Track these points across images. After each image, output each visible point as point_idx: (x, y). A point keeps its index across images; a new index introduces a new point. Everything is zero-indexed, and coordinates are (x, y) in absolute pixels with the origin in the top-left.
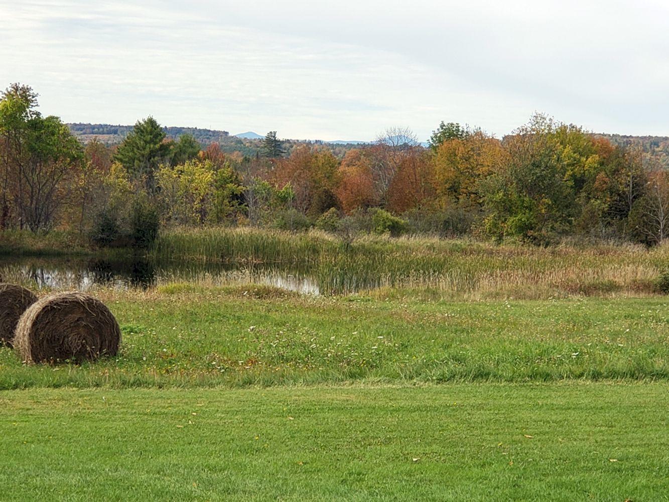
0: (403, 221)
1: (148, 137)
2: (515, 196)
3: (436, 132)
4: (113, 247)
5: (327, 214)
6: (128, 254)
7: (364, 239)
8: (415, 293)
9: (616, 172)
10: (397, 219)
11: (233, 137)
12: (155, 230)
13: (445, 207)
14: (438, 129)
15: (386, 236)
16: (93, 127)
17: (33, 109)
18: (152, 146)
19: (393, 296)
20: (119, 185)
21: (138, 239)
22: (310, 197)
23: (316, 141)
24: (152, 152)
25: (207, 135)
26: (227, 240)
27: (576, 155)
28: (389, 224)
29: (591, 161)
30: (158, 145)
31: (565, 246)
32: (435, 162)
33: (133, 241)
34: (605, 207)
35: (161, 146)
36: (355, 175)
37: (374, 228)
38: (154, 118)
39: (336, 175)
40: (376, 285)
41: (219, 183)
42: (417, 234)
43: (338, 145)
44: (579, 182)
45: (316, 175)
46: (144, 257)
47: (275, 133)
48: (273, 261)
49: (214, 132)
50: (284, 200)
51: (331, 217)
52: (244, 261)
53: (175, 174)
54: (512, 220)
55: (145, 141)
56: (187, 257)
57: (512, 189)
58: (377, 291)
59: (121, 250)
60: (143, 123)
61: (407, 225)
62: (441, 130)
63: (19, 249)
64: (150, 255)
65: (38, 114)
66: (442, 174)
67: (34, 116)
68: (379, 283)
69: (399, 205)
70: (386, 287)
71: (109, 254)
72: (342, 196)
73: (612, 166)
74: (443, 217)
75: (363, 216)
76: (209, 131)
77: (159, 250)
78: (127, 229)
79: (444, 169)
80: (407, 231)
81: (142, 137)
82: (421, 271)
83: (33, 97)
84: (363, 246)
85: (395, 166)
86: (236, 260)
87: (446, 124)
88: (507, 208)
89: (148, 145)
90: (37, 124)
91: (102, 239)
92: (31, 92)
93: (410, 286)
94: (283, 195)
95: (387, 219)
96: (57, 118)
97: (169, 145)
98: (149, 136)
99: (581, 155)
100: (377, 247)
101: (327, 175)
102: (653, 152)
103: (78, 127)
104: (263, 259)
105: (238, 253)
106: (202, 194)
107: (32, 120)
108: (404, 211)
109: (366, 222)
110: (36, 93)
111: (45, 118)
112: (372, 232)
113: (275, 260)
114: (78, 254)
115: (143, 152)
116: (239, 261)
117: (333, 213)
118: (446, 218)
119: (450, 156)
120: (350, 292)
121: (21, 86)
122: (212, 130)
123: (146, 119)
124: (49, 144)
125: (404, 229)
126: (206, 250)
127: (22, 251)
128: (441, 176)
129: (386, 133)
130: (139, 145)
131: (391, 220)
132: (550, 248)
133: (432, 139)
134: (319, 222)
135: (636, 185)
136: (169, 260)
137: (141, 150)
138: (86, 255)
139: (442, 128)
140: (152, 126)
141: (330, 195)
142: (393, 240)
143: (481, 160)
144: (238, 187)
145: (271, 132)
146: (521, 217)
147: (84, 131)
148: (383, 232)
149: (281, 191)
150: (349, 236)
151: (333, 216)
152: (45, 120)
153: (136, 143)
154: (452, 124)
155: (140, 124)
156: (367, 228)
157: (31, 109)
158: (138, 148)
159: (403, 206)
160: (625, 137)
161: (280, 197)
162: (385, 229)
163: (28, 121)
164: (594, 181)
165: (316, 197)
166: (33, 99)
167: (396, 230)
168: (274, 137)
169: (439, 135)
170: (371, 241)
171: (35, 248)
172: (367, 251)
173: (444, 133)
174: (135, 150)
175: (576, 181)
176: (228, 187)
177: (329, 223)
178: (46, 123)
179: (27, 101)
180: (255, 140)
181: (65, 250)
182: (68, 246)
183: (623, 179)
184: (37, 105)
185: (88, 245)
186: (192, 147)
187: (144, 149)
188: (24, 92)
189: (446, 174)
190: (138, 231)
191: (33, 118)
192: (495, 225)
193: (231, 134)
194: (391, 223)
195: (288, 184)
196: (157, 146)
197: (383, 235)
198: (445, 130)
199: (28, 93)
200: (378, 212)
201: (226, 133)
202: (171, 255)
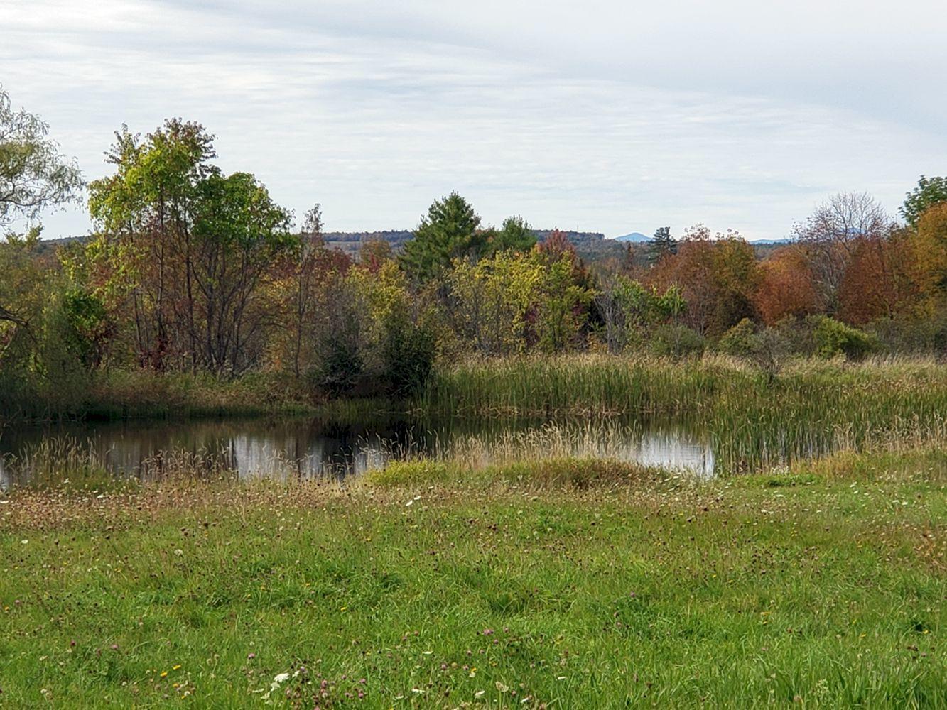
0: (866, 336)
1: (452, 226)
3: (913, 193)
4: (352, 398)
5: (735, 329)
6: (380, 410)
7: (801, 367)
8: (909, 462)
10: (856, 332)
11: (610, 240)
12: (426, 365)
13: (935, 313)
14: (916, 189)
15: (839, 360)
17: (208, 163)
18: (458, 238)
19: (862, 471)
20: (390, 297)
21: (396, 381)
22: (713, 308)
24: (458, 248)
25: (573, 239)
28: (841, 341)
30: (469, 237)
32: (914, 242)
33: (390, 384)
35: (473, 238)
36: (785, 272)
37: (818, 349)
38: (461, 195)
39: (754, 272)
40: (825, 448)
41: (554, 286)
42: (893, 356)
43: (761, 245)
45: (721, 273)
46: (408, 412)
47: (667, 229)
48: (638, 412)
49: (583, 235)
50: (666, 311)
51: (744, 334)
52: (586, 413)
53: (479, 274)
55: (447, 233)
56: (486, 410)
58: (828, 462)
59: (367, 403)
60: (443, 203)
61: (875, 342)
62: (920, 190)
63: (183, 407)
64: (419, 409)
65: (215, 170)
66: (928, 260)
67: (209, 174)
68: (830, 443)
69: (857, 313)
70: (845, 452)
71: (345, 410)
72: (764, 305)
74: (933, 330)
75: (798, 330)
76: (576, 233)
77: (435, 400)
78: (372, 361)
79: (930, 252)
80: (876, 351)
81: (443, 226)
82: (916, 417)
83: (206, 142)
84: (799, 379)
85: (847, 253)
86: (573, 410)
87: (928, 180)
89: (452, 238)
90: (215, 188)
91: (333, 385)
92: (202, 133)
93: (895, 447)
94: (665, 303)
95: (839, 332)
96: (249, 176)
98: (454, 223)
100: (825, 378)
101: (739, 274)
103: (390, 236)
104: (620, 408)
105: (575, 399)
106: (525, 305)
107: (204, 181)
108: (867, 322)
109: (802, 340)
110: (210, 135)
111: (227, 177)
112: (814, 356)
113: (642, 409)
114: (289, 413)
115: (444, 249)
116: (578, 414)
117: (747, 327)
118: (938, 330)
119: (939, 231)
120: (775, 464)
121: (184, 123)
122: (580, 231)
123: (448, 198)
124: (233, 221)
125: (869, 348)
126: (517, 396)
127: (187, 410)
128: (926, 263)
129: (830, 203)
130: (437, 238)
131: (846, 335)
133: (907, 205)
134: (724, 342)
136: (452, 415)
137: (441, 246)
138: (305, 413)
139: (923, 188)
140: (458, 208)
141: (742, 301)
142: (852, 368)
144: (586, 291)
145: (662, 229)
147: (398, 242)
148: (832, 355)
149: (662, 298)
150: (772, 362)
151: (747, 332)
152: (227, 181)
153: (433, 235)
154: (939, 179)
155: (438, 205)
156: (807, 349)
157: (203, 163)
158: (437, 244)
159: (864, 314)
161: (660, 307)
162: (836, 350)
163: (198, 183)
165: (720, 306)
166: (207, 145)
167: (855, 350)
168: (667, 235)
169: (918, 197)
170: (814, 370)
172: (805, 388)
173: (925, 194)
174: (432, 246)
176: (570, 292)
177: (740, 343)
178: (229, 186)
179: (196, 148)
180: (642, 243)
181: (267, 407)
182: (272, 400)
184: (213, 156)
185: (307, 395)
186: (523, 239)
187: (446, 243)
188: (190, 134)
189: (934, 260)
190: (397, 368)
191: (207, 178)
193: (607, 237)
194: (846, 340)
195: (674, 287)
196: (467, 239)
197: (834, 359)
198: (928, 188)
199: (196, 136)
200: (824, 321)
201: (601, 236)
202: (456, 408)
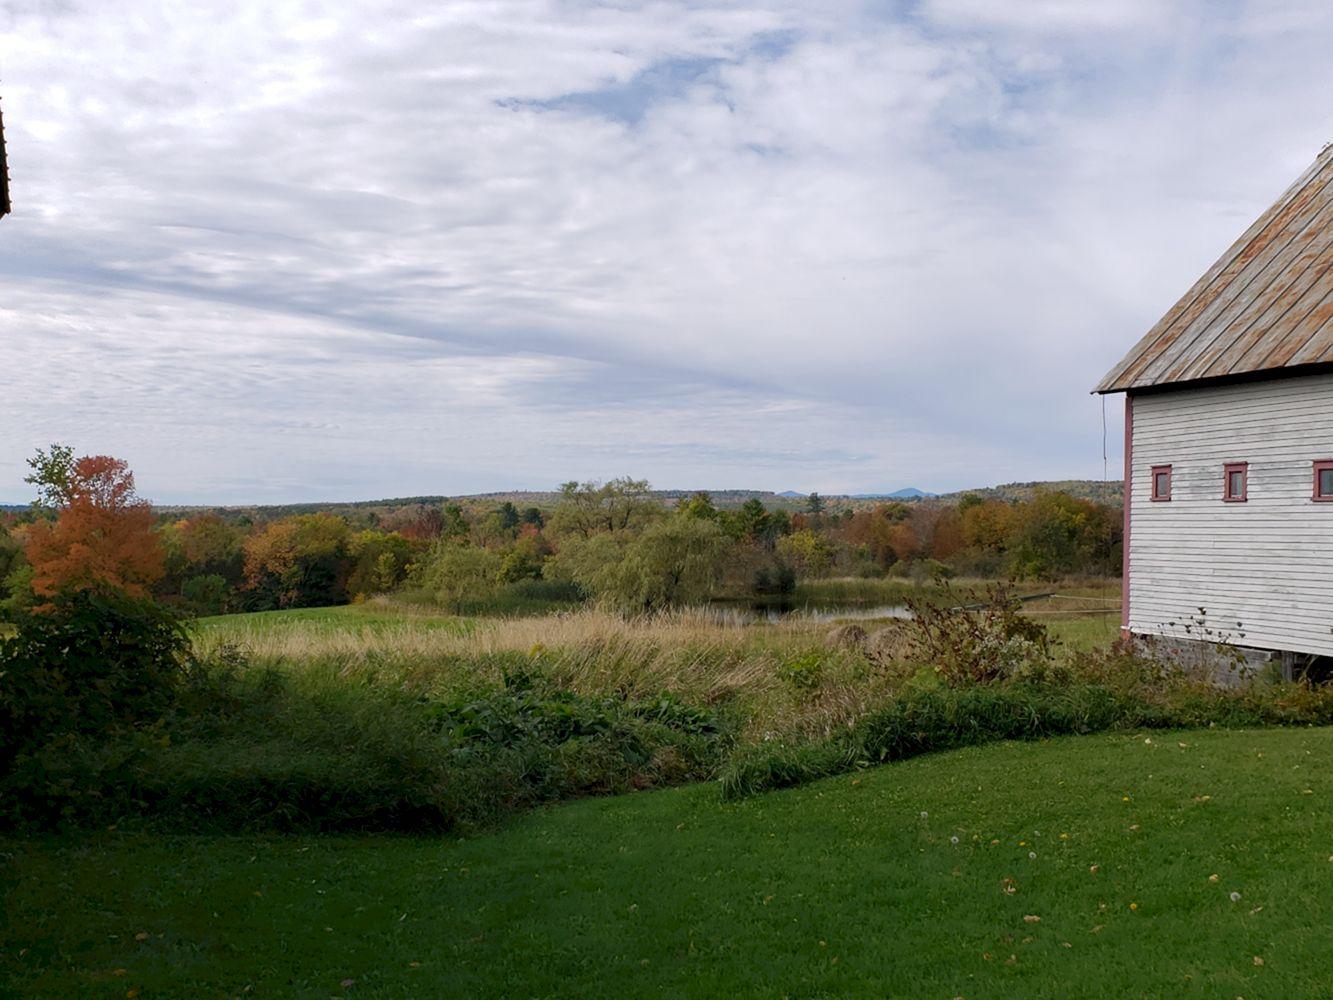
1: (754, 512)
2: (1031, 549)
4: (767, 594)
6: (778, 598)
9: (1099, 525)
12: (793, 581)
13: (974, 554)
16: (669, 493)
21: (784, 587)
22: (875, 550)
23: (844, 496)
24: (756, 522)
25: (757, 495)
26: (841, 585)
27: (1069, 514)
28: (940, 569)
29: (1080, 518)
31: (1068, 581)
32: (964, 522)
33: (780, 589)
34: (1092, 550)
36: (903, 532)
39: (889, 532)
44: (1072, 533)
45: (875, 533)
46: (787, 598)
48: (872, 600)
50: (861, 555)
52: (855, 600)
53: (789, 541)
54: (1030, 565)
56: (816, 598)
57: (1028, 543)
59: (773, 595)
64: (792, 599)
69: (941, 555)
71: (765, 598)
73: (1097, 520)
74: (974, 562)
77: (799, 594)
78: (774, 581)
79: (971, 527)
85: (931, 524)
88: (1026, 557)
91: (760, 589)
94: (861, 551)
95: (939, 566)
97: (768, 517)
99: (1073, 514)
101: (883, 533)
102: (1122, 494)
104: (866, 598)
105: (849, 595)
106: (809, 554)
108: (948, 559)
113: (874, 599)
114: (746, 599)
116: (851, 601)
117: (901, 563)
118: (976, 563)
119: (975, 518)
125: (954, 573)
126: (829, 593)
128: (969, 531)
131: (942, 567)
132: (1057, 584)
134: (893, 570)
135: (1114, 534)
138: (751, 600)
141: (889, 548)
143: (997, 519)
146: (1036, 563)
149: (859, 549)
151: (901, 566)
160: (1097, 482)
161: (859, 553)
164: (1083, 531)
165: (880, 550)
167: (947, 574)
171: (719, 596)
175: (1069, 532)
176: (825, 548)
177: (901, 571)
181: (738, 597)
182: (739, 594)
183: (1104, 530)
185: (751, 593)
189: (972, 530)
190: (783, 582)
192: (1018, 569)
193: (776, 493)
194: (943, 569)
196: (761, 518)
200: (931, 561)
201: (773, 493)
202: (808, 596)
